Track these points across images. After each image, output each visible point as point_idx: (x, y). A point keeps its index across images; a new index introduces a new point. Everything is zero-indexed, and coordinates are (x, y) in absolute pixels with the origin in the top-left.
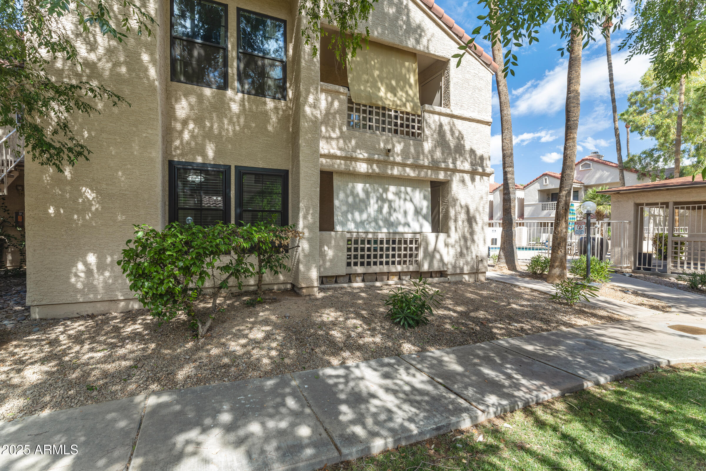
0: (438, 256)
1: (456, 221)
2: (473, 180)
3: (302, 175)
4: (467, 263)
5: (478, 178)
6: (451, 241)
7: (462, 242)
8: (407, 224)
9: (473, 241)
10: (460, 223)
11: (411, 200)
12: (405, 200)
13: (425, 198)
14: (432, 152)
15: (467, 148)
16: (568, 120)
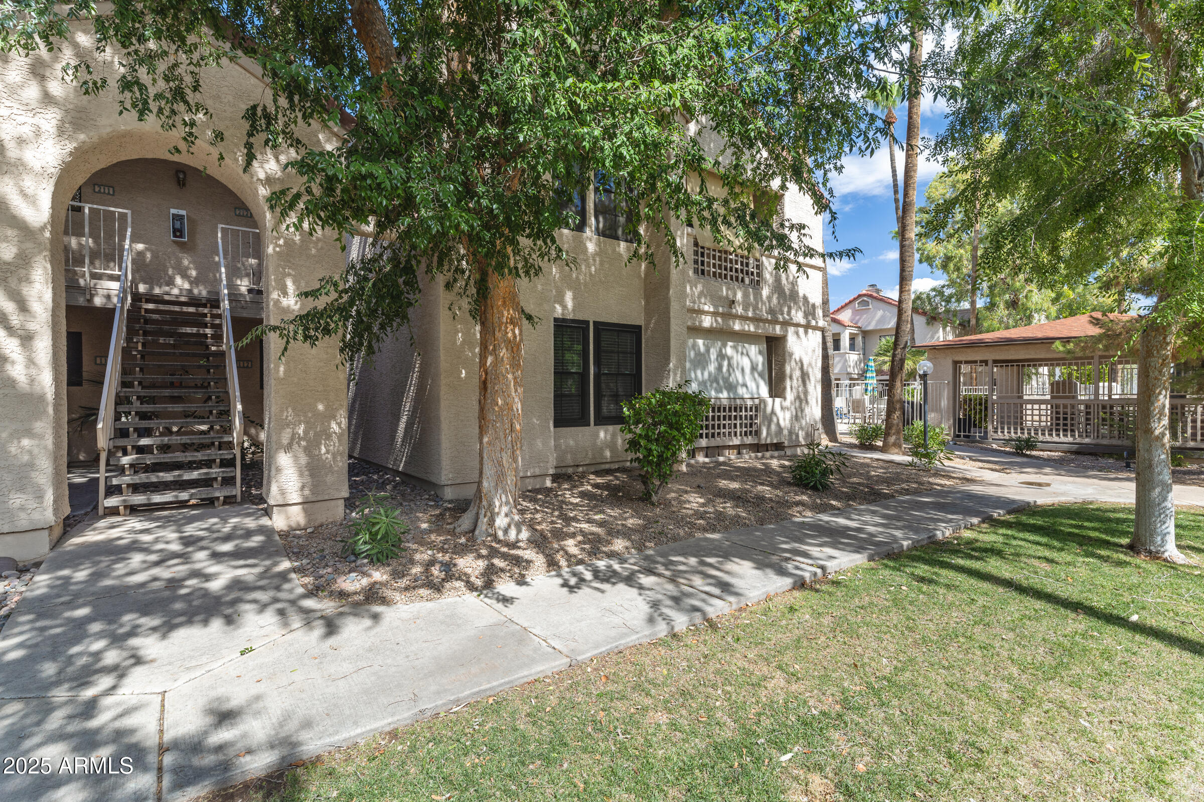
0: (775, 419)
1: (791, 378)
2: (806, 333)
3: (672, 335)
4: (801, 428)
5: (810, 331)
6: (787, 403)
7: (797, 404)
8: (745, 385)
9: (807, 402)
10: (795, 381)
11: (748, 355)
12: (742, 353)
13: (760, 352)
14: (769, 298)
15: (801, 295)
16: (903, 270)
